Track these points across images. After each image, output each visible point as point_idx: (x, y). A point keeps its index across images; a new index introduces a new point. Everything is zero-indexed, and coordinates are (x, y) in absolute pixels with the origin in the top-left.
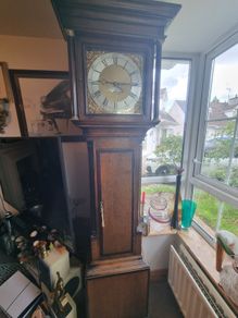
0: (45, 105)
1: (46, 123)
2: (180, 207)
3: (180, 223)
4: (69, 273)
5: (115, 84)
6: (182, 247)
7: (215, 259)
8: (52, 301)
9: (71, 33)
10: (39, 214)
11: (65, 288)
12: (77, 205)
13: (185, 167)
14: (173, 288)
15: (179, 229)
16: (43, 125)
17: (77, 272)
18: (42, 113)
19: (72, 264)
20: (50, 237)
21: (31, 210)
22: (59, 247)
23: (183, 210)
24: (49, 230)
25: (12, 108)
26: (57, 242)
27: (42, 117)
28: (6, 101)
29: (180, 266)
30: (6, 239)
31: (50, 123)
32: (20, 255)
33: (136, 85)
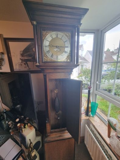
0: (22, 55)
1: (23, 64)
2: (90, 105)
3: (90, 113)
4: (35, 139)
5: (57, 47)
6: (91, 125)
7: (107, 131)
8: (27, 153)
9: (35, 23)
10: (20, 110)
11: (33, 147)
12: (39, 104)
13: (92, 86)
14: (87, 146)
15: (90, 116)
16: (21, 65)
17: (39, 139)
18: (21, 59)
19: (37, 135)
20: (26, 122)
21: (16, 107)
22: (30, 126)
23: (91, 107)
24: (25, 118)
25: (6, 57)
26: (29, 124)
27: (20, 61)
28: (3, 53)
29: (90, 135)
30: (3, 123)
31: (25, 64)
32: (11, 131)
33: (67, 47)
